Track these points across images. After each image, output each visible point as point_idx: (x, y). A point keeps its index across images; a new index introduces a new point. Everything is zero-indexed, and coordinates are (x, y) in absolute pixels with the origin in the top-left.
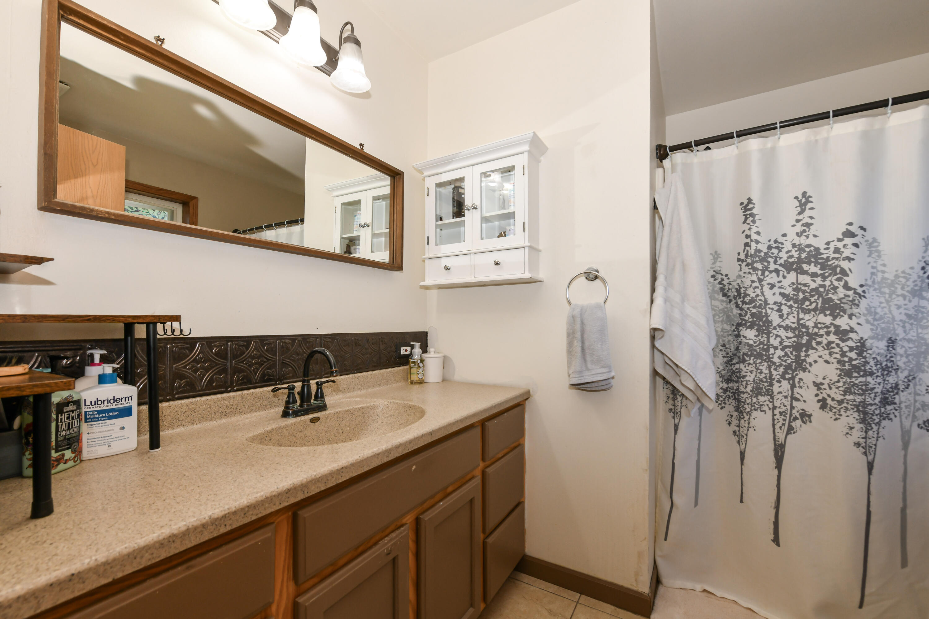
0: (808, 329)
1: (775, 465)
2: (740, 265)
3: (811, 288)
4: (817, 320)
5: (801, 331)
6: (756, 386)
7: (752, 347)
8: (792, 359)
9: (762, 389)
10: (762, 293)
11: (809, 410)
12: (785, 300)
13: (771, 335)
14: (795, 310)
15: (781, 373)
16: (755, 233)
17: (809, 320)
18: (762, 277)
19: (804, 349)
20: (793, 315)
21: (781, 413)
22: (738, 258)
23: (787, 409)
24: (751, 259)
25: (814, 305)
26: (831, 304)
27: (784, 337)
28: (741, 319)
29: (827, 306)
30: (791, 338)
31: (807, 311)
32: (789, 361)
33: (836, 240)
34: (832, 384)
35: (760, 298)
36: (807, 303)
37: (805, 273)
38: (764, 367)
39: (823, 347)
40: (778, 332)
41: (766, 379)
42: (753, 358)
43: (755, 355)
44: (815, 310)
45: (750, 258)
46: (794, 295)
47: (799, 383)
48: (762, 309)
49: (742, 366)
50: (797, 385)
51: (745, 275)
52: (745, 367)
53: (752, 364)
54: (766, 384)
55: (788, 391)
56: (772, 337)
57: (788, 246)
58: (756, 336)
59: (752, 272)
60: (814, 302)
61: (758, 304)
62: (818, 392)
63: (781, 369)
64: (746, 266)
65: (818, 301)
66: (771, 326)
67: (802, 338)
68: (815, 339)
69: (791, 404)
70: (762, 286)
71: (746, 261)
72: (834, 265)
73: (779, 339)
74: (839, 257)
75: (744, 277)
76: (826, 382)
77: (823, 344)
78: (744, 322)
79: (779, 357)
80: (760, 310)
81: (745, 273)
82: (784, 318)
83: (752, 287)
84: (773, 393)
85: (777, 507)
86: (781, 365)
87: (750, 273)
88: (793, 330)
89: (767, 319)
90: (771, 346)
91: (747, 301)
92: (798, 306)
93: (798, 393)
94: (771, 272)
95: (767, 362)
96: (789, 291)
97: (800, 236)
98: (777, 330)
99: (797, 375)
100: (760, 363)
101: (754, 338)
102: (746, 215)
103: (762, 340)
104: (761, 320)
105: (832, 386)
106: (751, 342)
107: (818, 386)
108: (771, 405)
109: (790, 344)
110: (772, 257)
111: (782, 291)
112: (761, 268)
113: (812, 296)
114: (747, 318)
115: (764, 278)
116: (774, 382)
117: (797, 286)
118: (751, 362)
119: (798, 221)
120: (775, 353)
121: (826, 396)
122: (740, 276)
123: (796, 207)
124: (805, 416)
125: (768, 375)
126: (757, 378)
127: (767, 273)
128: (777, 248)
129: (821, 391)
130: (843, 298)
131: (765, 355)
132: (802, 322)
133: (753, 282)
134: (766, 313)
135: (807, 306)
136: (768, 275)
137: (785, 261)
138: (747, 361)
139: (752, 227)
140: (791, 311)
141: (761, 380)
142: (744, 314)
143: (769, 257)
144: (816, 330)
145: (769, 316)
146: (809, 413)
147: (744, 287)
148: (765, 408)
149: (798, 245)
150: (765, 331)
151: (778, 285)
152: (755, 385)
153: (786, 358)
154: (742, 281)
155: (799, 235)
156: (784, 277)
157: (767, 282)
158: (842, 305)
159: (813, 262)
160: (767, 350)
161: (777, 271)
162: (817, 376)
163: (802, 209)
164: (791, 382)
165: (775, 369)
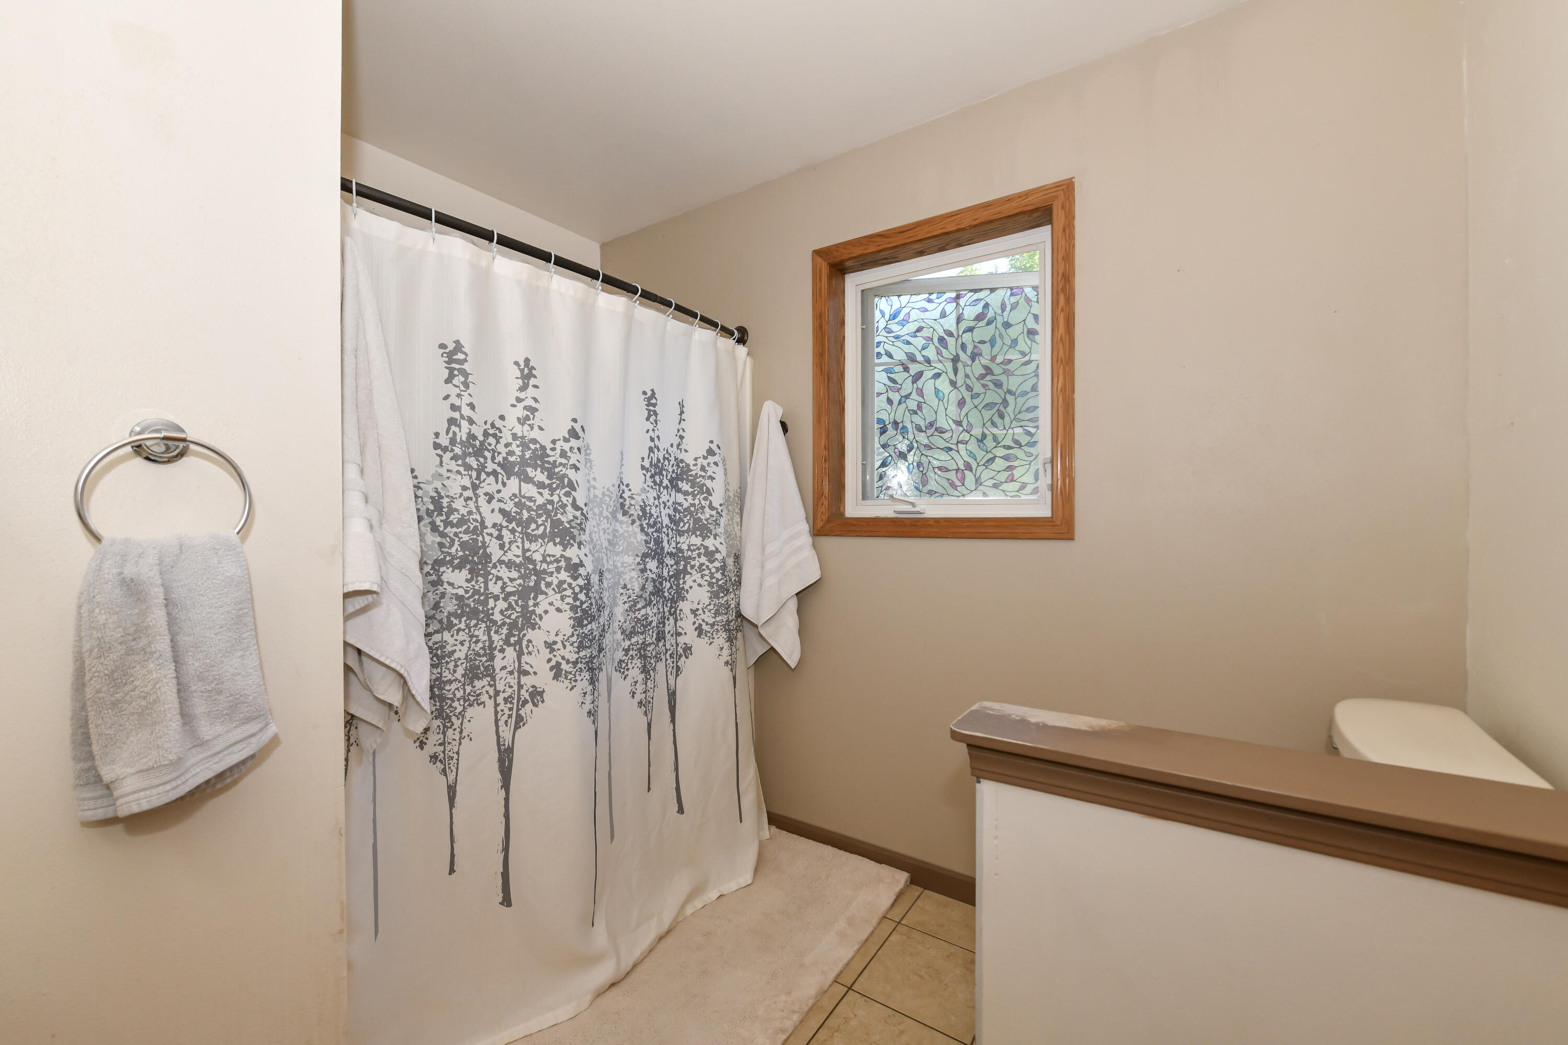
0: (535, 565)
1: (501, 784)
2: (441, 457)
3: (537, 504)
4: (545, 550)
5: (528, 568)
6: (471, 665)
7: (463, 601)
8: (517, 612)
9: (478, 667)
10: (477, 508)
11: (540, 685)
12: (506, 521)
13: (491, 577)
14: (519, 537)
15: (503, 636)
16: (468, 405)
17: (537, 551)
18: (477, 482)
19: (532, 596)
20: (517, 544)
21: (506, 700)
22: (435, 443)
23: (514, 691)
24: (461, 449)
25: (541, 529)
26: (561, 527)
27: (506, 580)
28: (443, 552)
29: (556, 530)
30: (515, 579)
31: (532, 539)
32: (513, 617)
33: (562, 439)
34: (566, 641)
35: (475, 516)
36: (533, 526)
37: (529, 480)
38: (480, 633)
39: (553, 589)
40: (499, 571)
41: (485, 650)
42: (465, 618)
43: (468, 613)
44: (543, 536)
45: (459, 446)
46: (516, 512)
47: (527, 647)
48: (478, 536)
49: (446, 635)
50: (525, 651)
51: (449, 474)
52: (452, 636)
53: (464, 630)
54: (484, 659)
55: (514, 662)
56: (491, 580)
57: (506, 437)
58: (467, 581)
59: (463, 473)
60: (541, 525)
61: (472, 527)
62: (551, 656)
63: (505, 631)
64: (451, 459)
65: (546, 524)
66: (490, 562)
67: (529, 578)
68: (544, 579)
69: (519, 682)
70: (477, 496)
71: (452, 450)
72: (561, 473)
73: (500, 583)
74: (566, 464)
75: (448, 478)
76: (559, 639)
77: (554, 586)
78: (448, 558)
79: (502, 612)
80: (475, 537)
81: (448, 471)
82: (505, 549)
83: (463, 497)
84: (494, 670)
85: (506, 849)
86: (504, 624)
87: (458, 472)
88: (518, 566)
89: (485, 551)
90: (490, 596)
91: (455, 521)
92: (522, 530)
93: (527, 663)
94: (488, 474)
95: (486, 622)
96: (509, 506)
97: (523, 425)
98: (498, 569)
99: (525, 635)
100: (476, 625)
101: (465, 585)
102: (451, 370)
103: (477, 587)
104: (476, 553)
105: (567, 644)
106: (461, 592)
107: (550, 646)
108: (492, 693)
109: (515, 589)
110: (489, 451)
111: (502, 506)
112: (476, 467)
113: (540, 516)
114: (453, 550)
115: (480, 483)
116: (496, 652)
117: (520, 500)
118: (463, 626)
119: (519, 400)
120: (496, 605)
121: (560, 660)
122: (440, 475)
123: (517, 378)
124: (537, 695)
125: (487, 644)
126: (471, 652)
127: (483, 476)
128: (494, 436)
129: (555, 653)
130: (572, 521)
131: (483, 612)
132: (528, 554)
133: (464, 488)
134: (484, 542)
135: (533, 530)
136: (485, 479)
137: (504, 459)
138: (456, 625)
139: (462, 393)
140: (514, 538)
141: (478, 654)
142: (448, 545)
143: (485, 449)
144: (544, 566)
145: (488, 546)
146: (541, 690)
147: (448, 496)
148: (484, 698)
149: (520, 437)
150: (482, 572)
151: (497, 496)
152: (468, 665)
153: (510, 612)
154: (442, 484)
155: (522, 421)
156: (504, 484)
157: (484, 491)
158: (572, 530)
159: (540, 466)
160: (485, 603)
161: (495, 473)
162: (549, 632)
163: (524, 382)
164: (517, 648)
165: (496, 632)
